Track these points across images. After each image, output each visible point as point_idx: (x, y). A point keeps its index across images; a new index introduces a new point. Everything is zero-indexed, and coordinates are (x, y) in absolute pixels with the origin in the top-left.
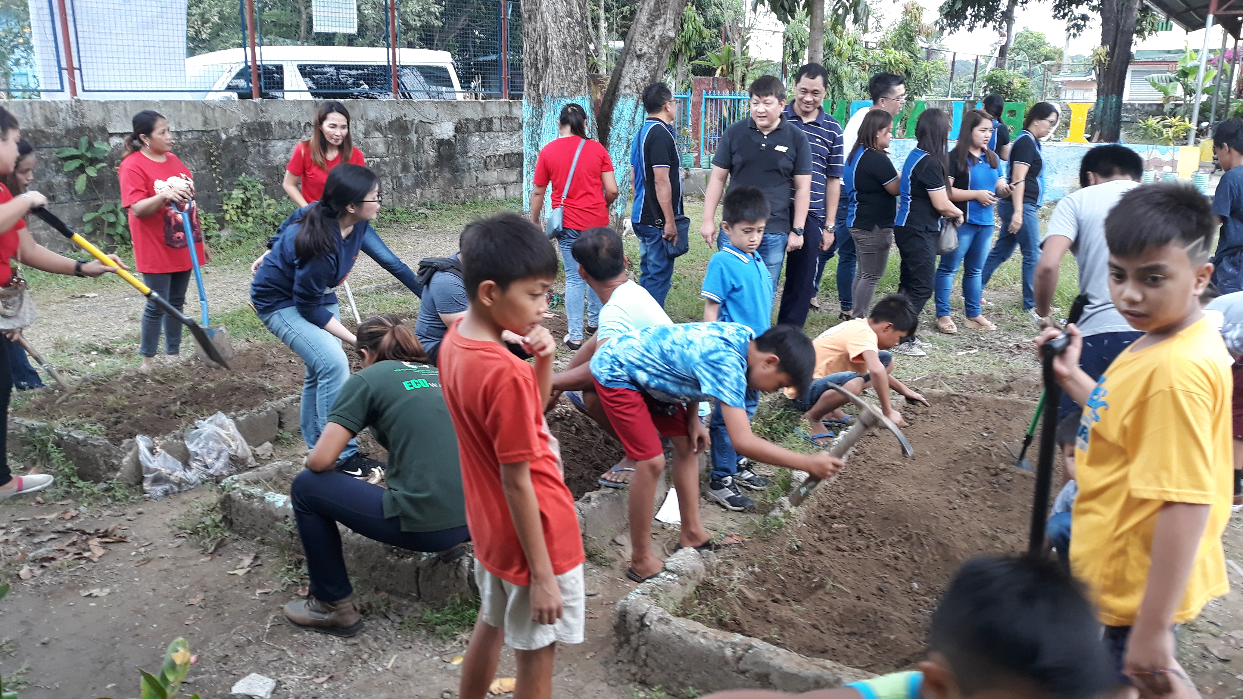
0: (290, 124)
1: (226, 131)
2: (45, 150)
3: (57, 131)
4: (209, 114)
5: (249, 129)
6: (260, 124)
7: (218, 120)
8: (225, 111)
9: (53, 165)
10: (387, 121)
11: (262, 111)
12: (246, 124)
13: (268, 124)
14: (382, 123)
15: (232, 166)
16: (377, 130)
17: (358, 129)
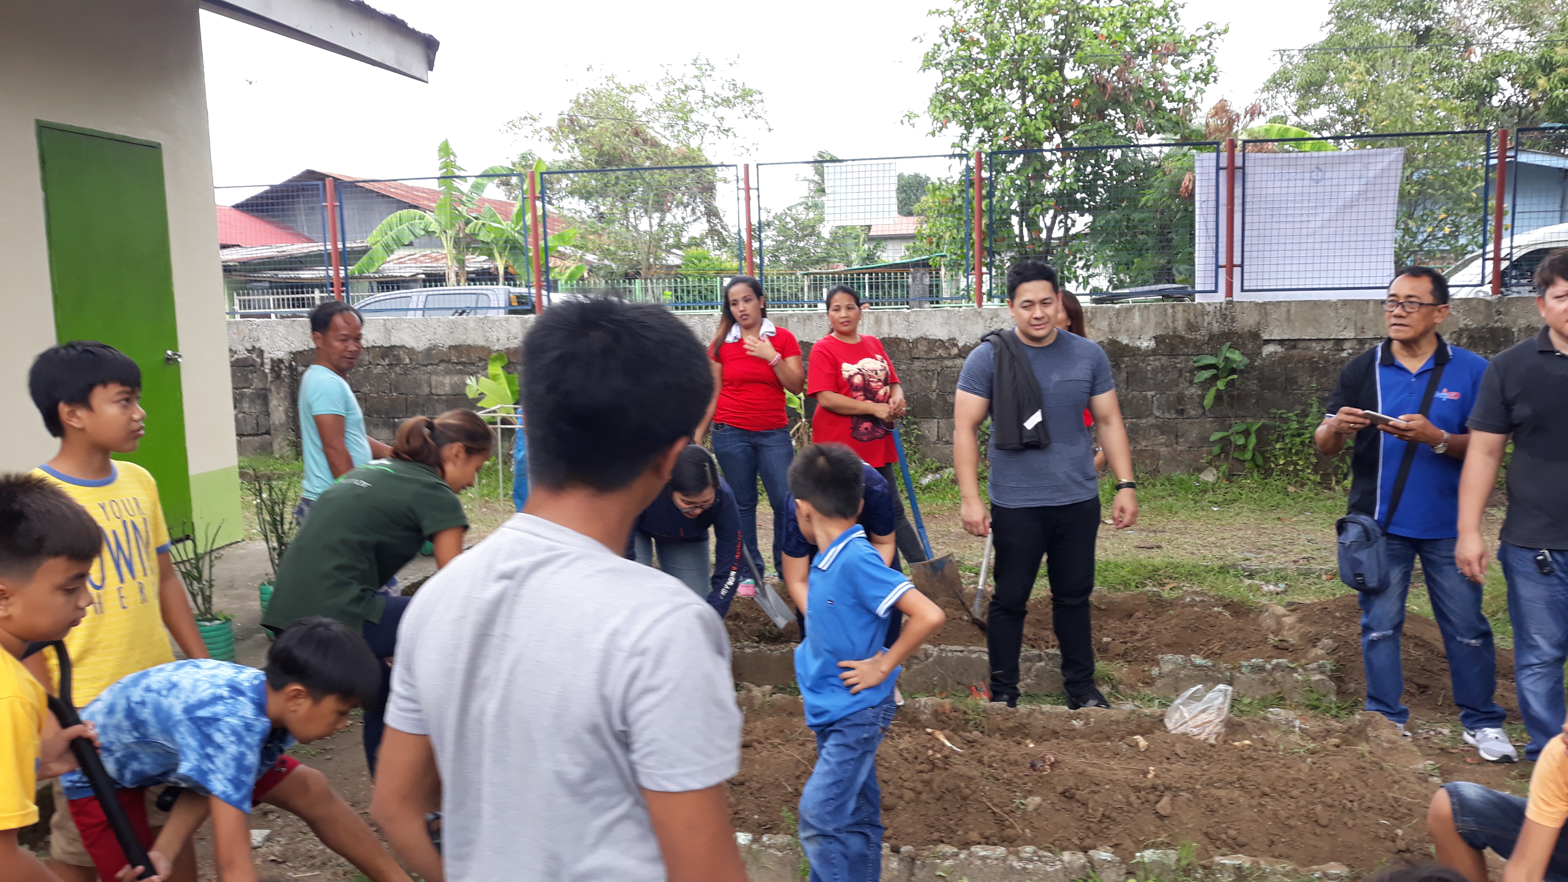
2: (1181, 357)
3: (1198, 337)
5: (1472, 337)
6: (1493, 331)
9: (1187, 375)
11: (1499, 313)
12: (1468, 330)
13: (1506, 330)
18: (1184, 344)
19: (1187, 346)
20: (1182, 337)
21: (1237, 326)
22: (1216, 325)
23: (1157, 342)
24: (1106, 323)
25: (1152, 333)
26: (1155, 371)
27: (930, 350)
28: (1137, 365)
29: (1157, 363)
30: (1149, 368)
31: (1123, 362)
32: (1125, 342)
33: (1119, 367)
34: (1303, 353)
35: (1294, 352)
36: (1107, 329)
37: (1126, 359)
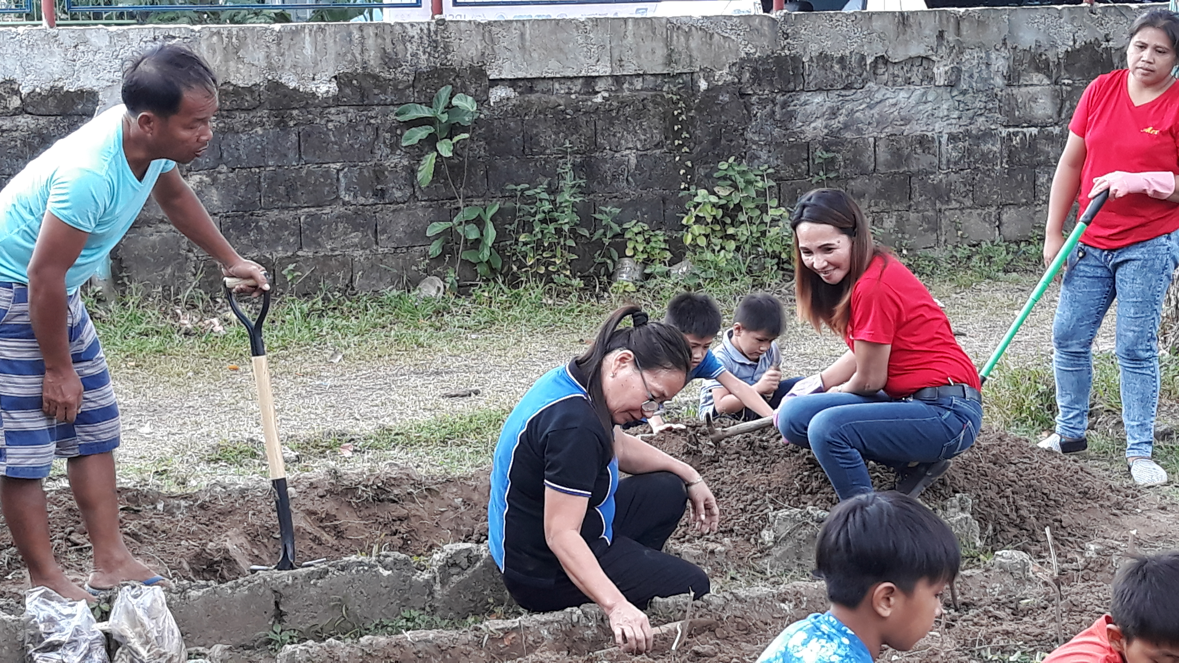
0: (842, 60)
1: (708, 73)
2: (377, 108)
3: (400, 76)
4: (679, 42)
5: (755, 71)
6: (780, 61)
7: (695, 54)
8: (711, 36)
9: (388, 135)
10: (1062, 50)
11: (786, 36)
12: (749, 60)
13: (796, 59)
14: (1051, 56)
15: (715, 142)
16: (1038, 70)
17: (993, 68)
18: (380, 87)
19: (385, 92)
20: (376, 77)
21: (455, 59)
22: (424, 57)
23: (339, 84)
24: (261, 55)
25: (331, 72)
26: (339, 129)
28: (311, 122)
29: (343, 119)
30: (330, 125)
31: (292, 118)
32: (292, 85)
33: (286, 125)
34: (545, 98)
35: (533, 97)
36: (264, 64)
37: (295, 112)
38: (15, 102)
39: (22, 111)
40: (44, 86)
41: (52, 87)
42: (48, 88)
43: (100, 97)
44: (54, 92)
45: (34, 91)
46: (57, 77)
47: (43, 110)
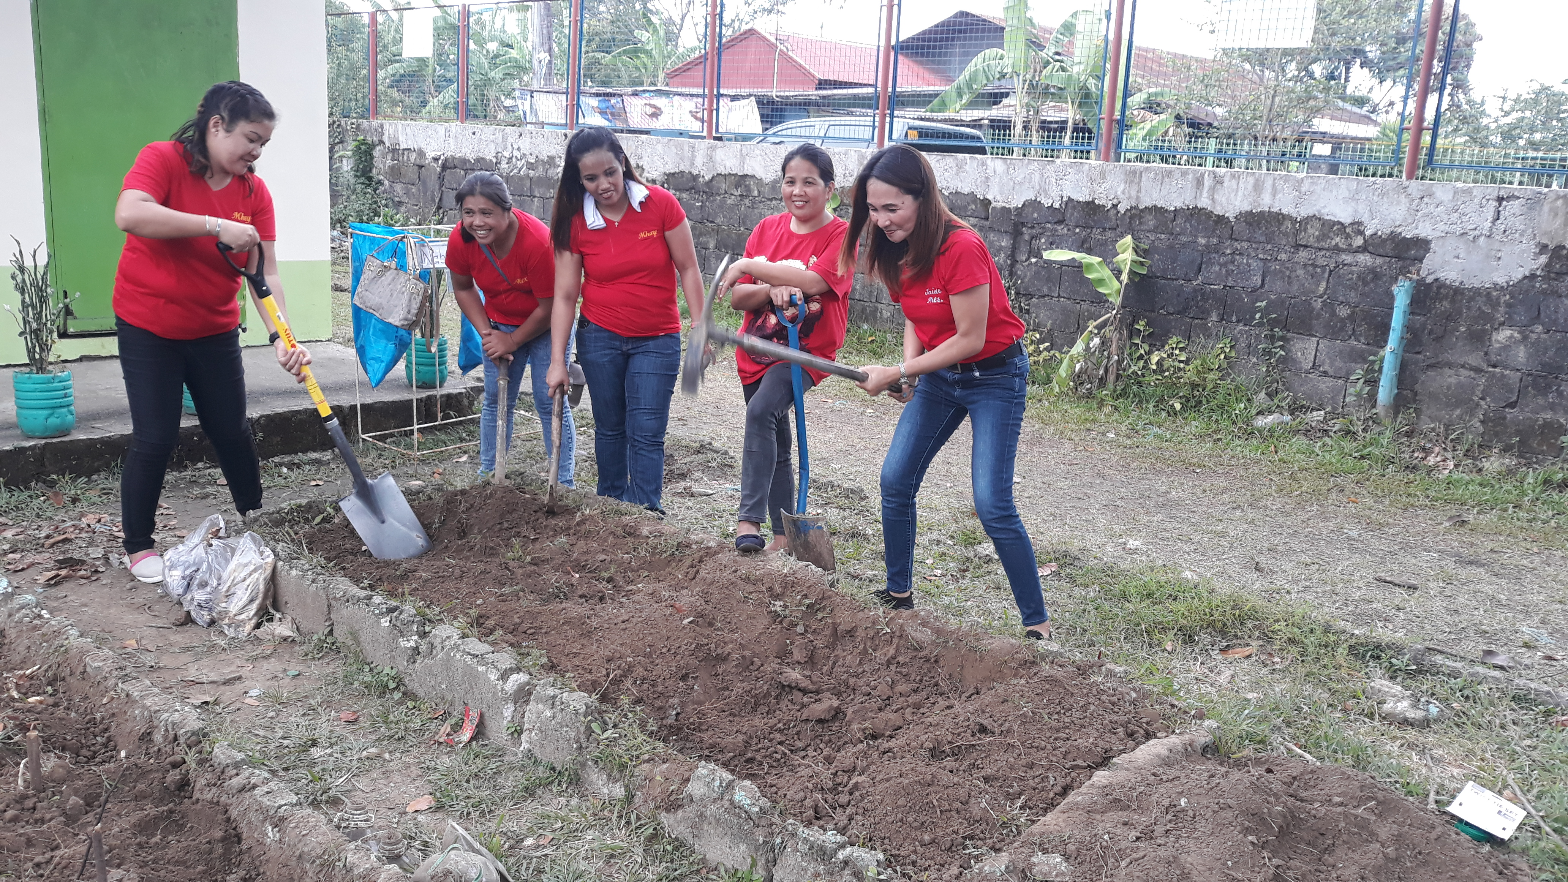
27: (1323, 237)
38: (1359, 241)
39: (1363, 249)
40: (1385, 230)
41: (1392, 232)
42: (1388, 232)
43: (1432, 246)
44: (1394, 238)
45: (1376, 234)
46: (1398, 223)
47: (1381, 251)
